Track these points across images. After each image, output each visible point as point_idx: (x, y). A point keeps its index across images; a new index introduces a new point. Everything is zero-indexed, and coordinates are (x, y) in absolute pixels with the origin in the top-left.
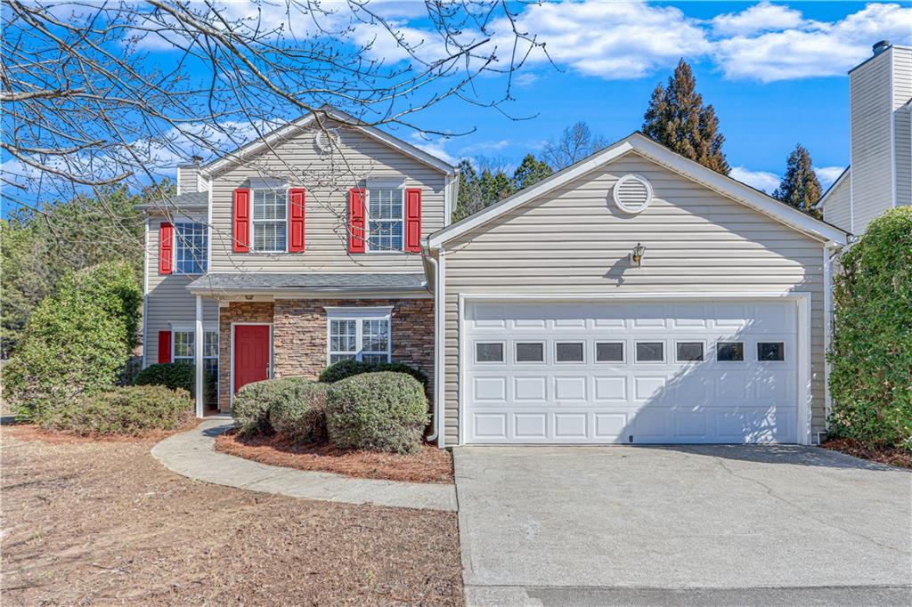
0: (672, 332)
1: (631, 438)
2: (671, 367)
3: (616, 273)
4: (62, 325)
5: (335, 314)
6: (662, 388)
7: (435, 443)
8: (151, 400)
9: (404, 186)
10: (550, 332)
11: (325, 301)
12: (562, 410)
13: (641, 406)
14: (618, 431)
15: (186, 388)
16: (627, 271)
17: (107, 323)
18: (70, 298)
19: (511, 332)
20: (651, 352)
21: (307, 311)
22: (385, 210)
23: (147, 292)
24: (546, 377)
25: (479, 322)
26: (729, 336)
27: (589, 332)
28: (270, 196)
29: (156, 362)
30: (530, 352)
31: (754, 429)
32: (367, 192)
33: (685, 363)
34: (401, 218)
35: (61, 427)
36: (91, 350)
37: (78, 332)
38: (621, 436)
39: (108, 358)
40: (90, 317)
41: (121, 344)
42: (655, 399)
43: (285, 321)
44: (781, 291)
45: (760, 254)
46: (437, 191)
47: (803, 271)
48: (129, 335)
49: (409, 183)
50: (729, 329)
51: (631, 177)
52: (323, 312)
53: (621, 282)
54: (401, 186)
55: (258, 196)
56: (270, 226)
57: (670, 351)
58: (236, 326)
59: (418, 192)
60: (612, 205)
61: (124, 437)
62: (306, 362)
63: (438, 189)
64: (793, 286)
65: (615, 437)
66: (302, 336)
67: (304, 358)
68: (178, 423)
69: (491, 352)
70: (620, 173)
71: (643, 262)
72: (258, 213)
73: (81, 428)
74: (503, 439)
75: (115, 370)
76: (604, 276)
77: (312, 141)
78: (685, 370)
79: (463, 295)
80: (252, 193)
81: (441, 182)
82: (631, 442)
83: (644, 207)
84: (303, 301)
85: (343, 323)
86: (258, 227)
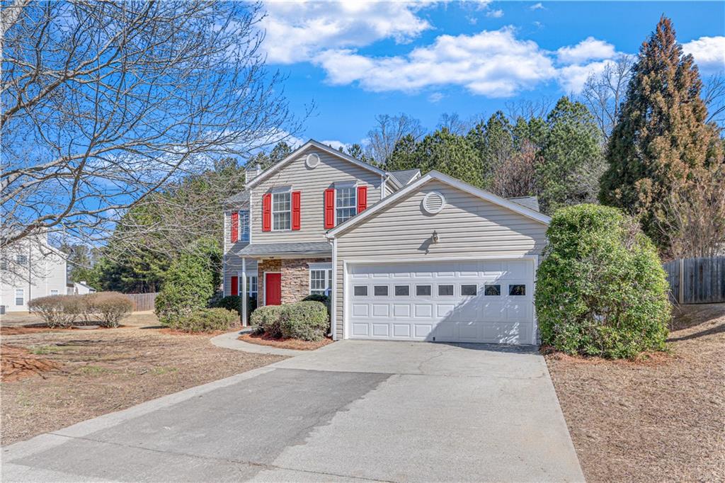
0: (458, 279)
1: (434, 338)
2: (458, 299)
3: (425, 247)
4: (181, 275)
5: (313, 267)
6: (451, 312)
7: (331, 338)
8: (217, 316)
9: (356, 185)
10: (392, 280)
11: (308, 259)
12: (396, 322)
13: (439, 322)
14: (427, 334)
15: (236, 310)
16: (430, 246)
17: (203, 273)
18: (185, 259)
19: (371, 280)
20: (446, 290)
21: (298, 266)
22: (346, 201)
23: (225, 253)
24: (389, 304)
25: (355, 275)
26: (491, 281)
27: (413, 280)
28: (282, 196)
29: (230, 295)
30: (381, 291)
31: (506, 335)
32: (335, 191)
33: (465, 297)
34: (354, 205)
35: (178, 328)
36: (195, 288)
37: (189, 279)
38: (428, 337)
39: (203, 293)
40: (194, 270)
41: (211, 285)
42: (448, 317)
43: (287, 271)
44: (520, 255)
45: (508, 233)
46: (376, 187)
47: (533, 242)
48: (215, 279)
49: (360, 183)
50: (492, 277)
51: (433, 193)
52: (307, 266)
53: (427, 252)
54: (354, 186)
55: (276, 197)
56: (282, 215)
57: (457, 290)
58: (267, 274)
59: (365, 188)
60: (422, 210)
61: (204, 333)
62: (298, 295)
63: (377, 185)
64: (527, 251)
65: (425, 338)
66: (296, 280)
67: (297, 293)
68: (229, 328)
69: (360, 291)
70: (427, 192)
71: (439, 240)
72: (276, 207)
73: (186, 328)
74: (367, 337)
75: (207, 299)
76: (419, 249)
77: (304, 162)
78: (465, 301)
79: (345, 261)
80: (272, 195)
81: (378, 181)
82: (434, 340)
83: (440, 209)
84: (296, 260)
85: (318, 272)
86: (276, 215)
